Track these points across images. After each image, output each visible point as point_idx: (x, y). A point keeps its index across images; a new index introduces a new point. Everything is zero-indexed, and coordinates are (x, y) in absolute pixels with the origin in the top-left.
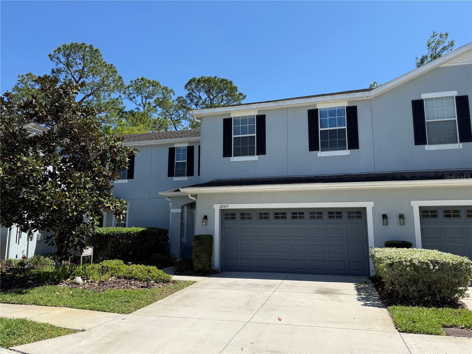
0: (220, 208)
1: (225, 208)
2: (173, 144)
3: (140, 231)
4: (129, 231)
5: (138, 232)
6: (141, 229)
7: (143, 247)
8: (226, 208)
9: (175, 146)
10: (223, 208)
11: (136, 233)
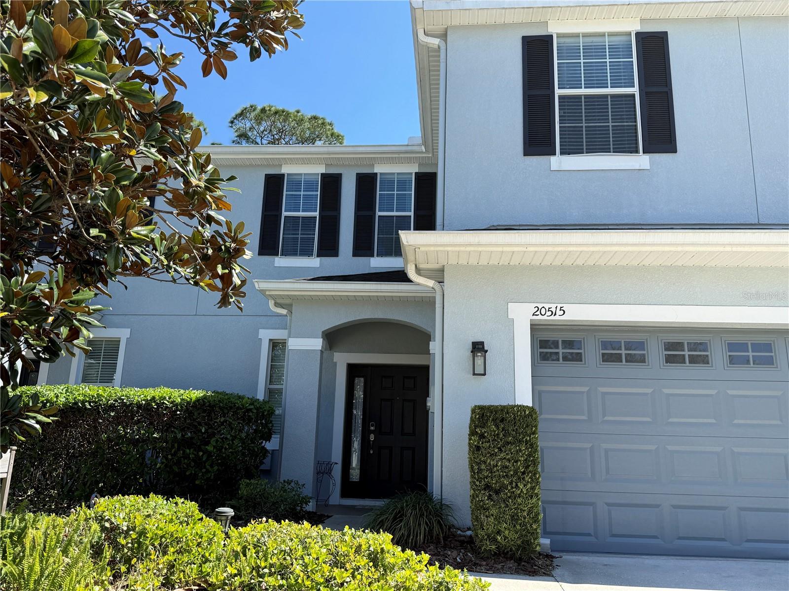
0: (535, 317)
1: (552, 317)
2: (280, 163)
3: (194, 399)
4: (154, 398)
5: (188, 403)
6: (195, 394)
7: (201, 454)
8: (557, 317)
9: (286, 170)
10: (545, 317)
11: (181, 404)
